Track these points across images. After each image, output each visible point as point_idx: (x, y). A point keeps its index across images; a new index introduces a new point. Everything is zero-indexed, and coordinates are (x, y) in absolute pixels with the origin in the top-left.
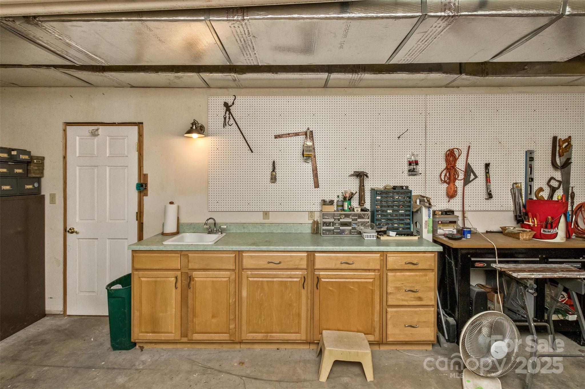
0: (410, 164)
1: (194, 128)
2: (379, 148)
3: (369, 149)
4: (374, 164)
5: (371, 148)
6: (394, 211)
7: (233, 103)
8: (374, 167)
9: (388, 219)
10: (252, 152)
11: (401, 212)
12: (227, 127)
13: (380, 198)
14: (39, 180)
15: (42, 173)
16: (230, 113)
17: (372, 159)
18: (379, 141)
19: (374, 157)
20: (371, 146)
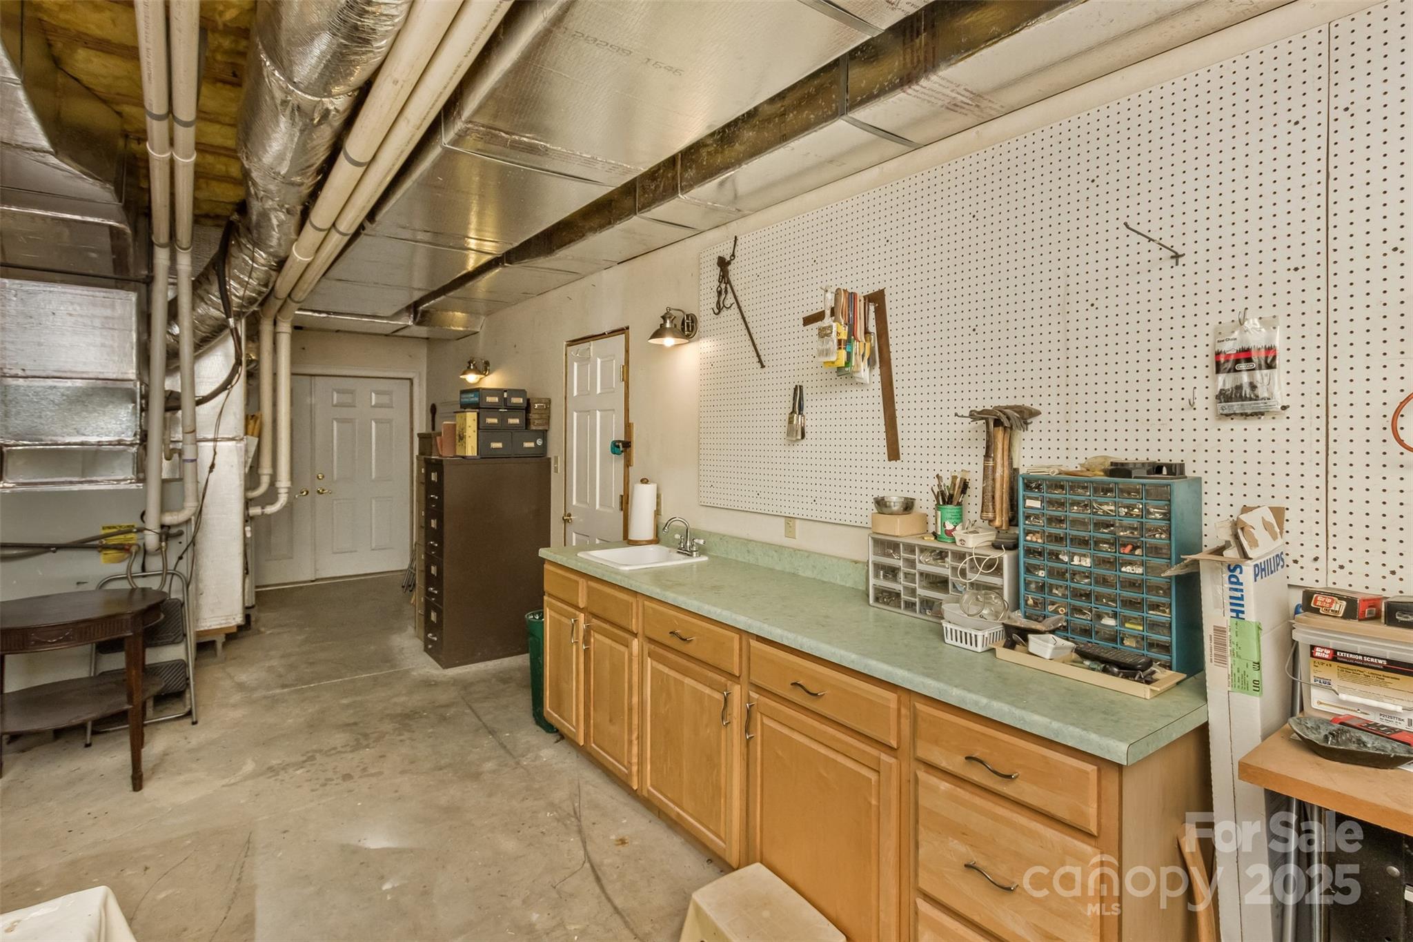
0: (1220, 364)
1: (668, 325)
2: (1092, 313)
3: (1054, 323)
4: (1072, 376)
5: (1060, 318)
6: (1099, 562)
7: (733, 255)
8: (1072, 389)
9: (1078, 594)
10: (763, 366)
11: (1128, 569)
12: (724, 313)
13: (1037, 504)
14: (544, 434)
15: (548, 423)
16: (728, 282)
17: (1063, 358)
18: (1092, 286)
19: (1073, 349)
20: (1059, 309)
